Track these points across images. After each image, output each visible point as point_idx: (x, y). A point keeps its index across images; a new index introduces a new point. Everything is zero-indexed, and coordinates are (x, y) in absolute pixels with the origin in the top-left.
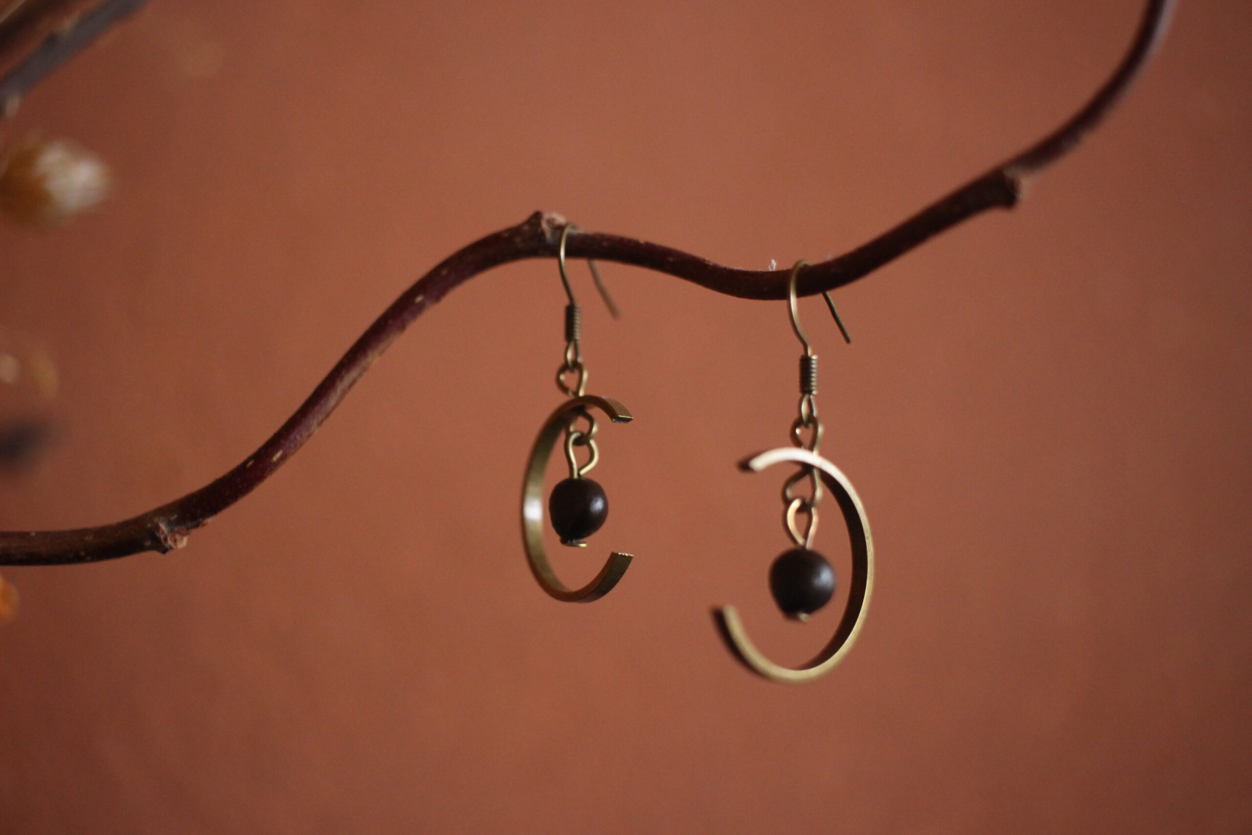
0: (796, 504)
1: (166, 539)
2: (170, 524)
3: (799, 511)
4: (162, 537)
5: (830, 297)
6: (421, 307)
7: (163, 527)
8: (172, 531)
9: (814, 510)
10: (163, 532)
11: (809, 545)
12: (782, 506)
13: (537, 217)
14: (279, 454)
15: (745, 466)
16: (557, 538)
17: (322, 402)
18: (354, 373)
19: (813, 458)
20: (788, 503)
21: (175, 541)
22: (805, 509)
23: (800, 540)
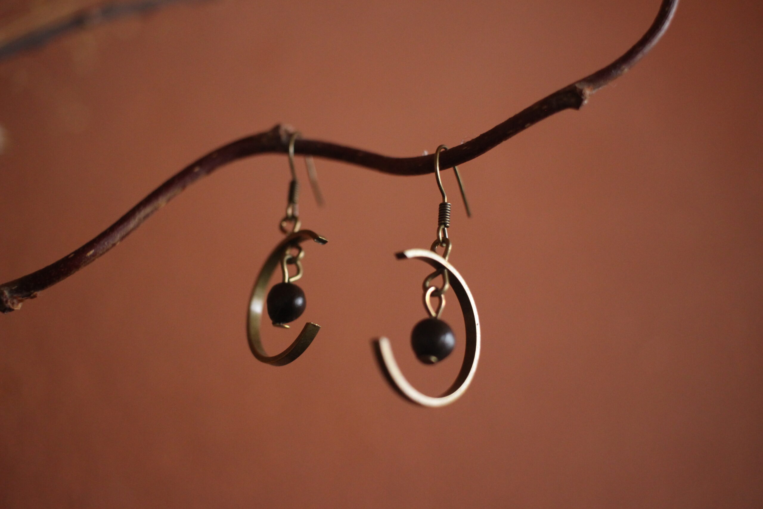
0: (432, 289)
1: (7, 302)
2: (11, 292)
3: (432, 295)
4: (5, 300)
5: (457, 170)
6: (197, 175)
7: (6, 293)
8: (12, 297)
9: (443, 296)
10: (6, 297)
11: (439, 316)
12: (422, 291)
13: (277, 128)
14: (91, 252)
15: (401, 256)
16: (270, 321)
17: (125, 224)
18: (148, 210)
19: (444, 262)
20: (426, 289)
21: (13, 304)
22: (436, 294)
23: (433, 314)
